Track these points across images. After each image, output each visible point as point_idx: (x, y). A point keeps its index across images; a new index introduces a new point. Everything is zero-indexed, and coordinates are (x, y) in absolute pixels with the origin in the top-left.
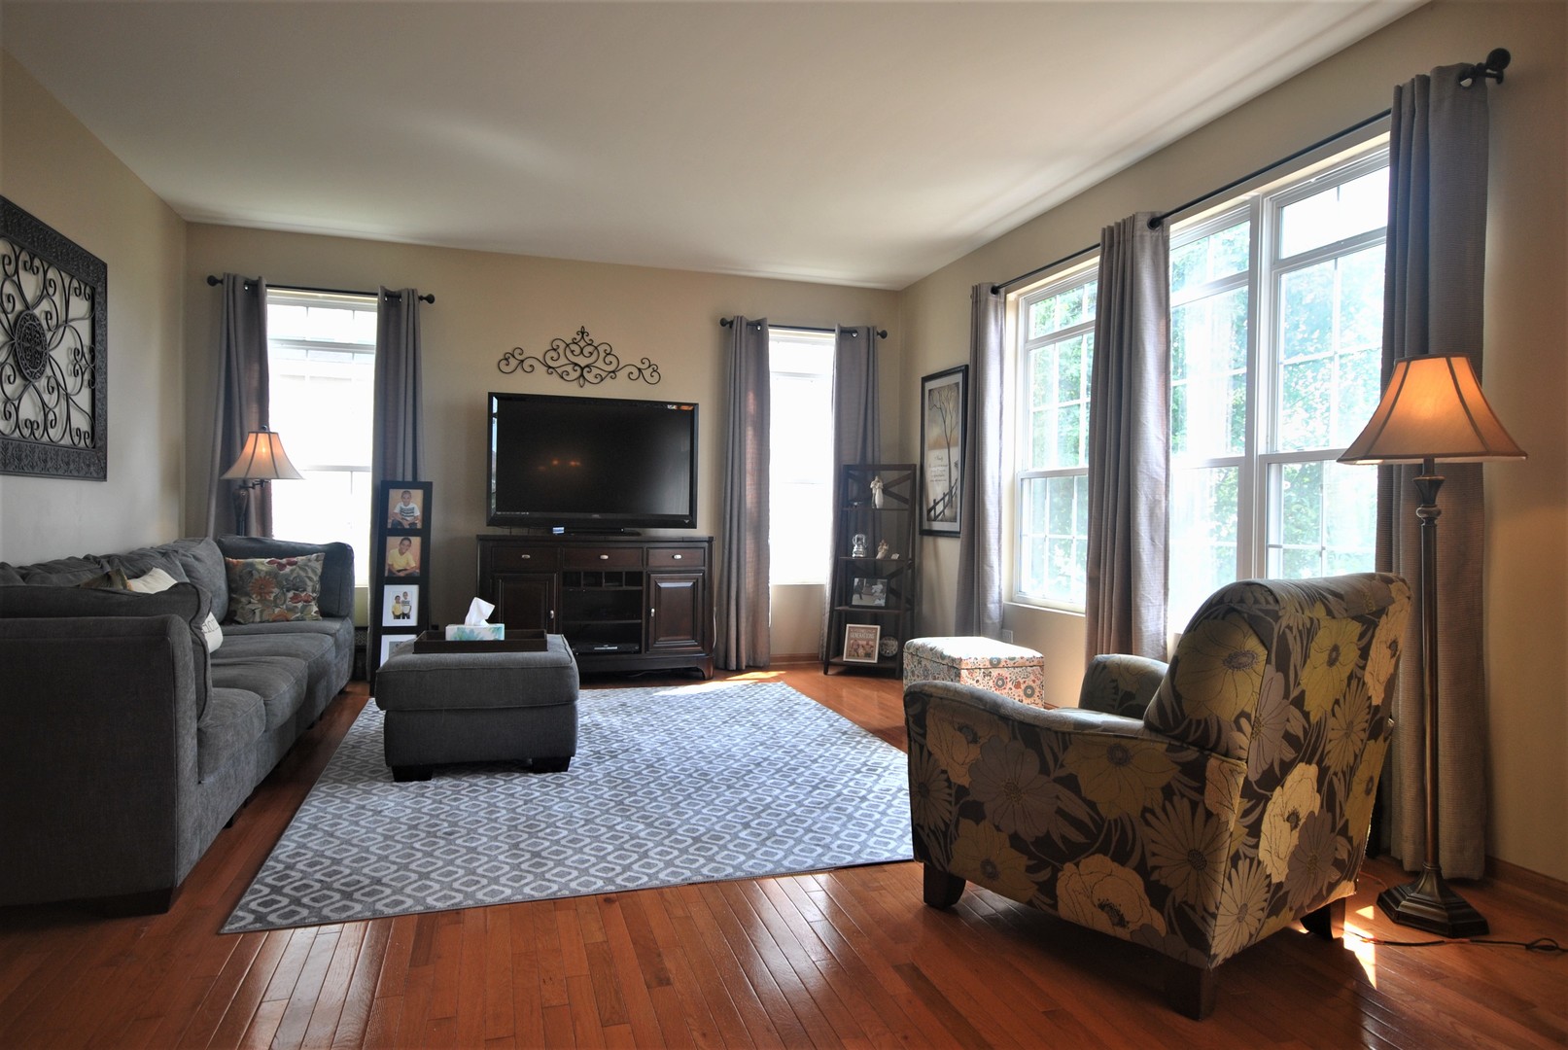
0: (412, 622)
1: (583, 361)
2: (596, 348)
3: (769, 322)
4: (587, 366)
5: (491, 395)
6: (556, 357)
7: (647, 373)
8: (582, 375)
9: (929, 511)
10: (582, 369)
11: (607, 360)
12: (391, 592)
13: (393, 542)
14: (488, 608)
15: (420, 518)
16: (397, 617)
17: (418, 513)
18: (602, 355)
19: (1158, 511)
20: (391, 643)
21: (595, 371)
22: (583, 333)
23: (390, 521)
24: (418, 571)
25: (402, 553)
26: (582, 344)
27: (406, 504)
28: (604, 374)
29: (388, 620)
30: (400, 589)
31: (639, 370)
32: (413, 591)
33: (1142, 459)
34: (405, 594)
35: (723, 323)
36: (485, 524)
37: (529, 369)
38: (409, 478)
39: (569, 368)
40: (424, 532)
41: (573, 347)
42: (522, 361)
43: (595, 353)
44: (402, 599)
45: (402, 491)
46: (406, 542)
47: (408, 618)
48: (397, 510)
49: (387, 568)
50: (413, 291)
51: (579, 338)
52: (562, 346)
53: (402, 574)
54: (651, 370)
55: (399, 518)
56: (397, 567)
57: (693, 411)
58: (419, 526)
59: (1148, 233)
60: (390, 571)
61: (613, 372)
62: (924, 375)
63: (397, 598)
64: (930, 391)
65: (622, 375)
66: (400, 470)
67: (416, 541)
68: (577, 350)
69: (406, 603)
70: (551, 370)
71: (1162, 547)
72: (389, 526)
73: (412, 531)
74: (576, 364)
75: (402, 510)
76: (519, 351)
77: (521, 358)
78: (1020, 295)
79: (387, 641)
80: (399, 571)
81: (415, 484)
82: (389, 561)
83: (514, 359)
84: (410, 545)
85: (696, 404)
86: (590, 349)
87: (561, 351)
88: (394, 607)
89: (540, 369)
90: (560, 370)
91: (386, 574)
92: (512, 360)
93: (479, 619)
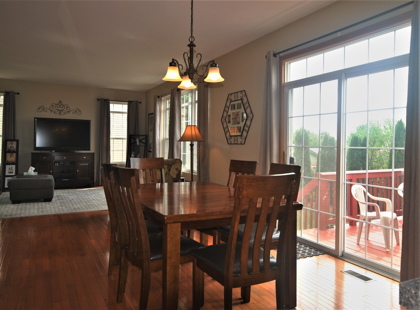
0: (14, 174)
1: (60, 109)
2: (64, 106)
3: (110, 100)
4: (61, 110)
5: (35, 118)
6: (53, 108)
7: (78, 112)
8: (60, 112)
9: (150, 146)
10: (60, 111)
11: (67, 109)
12: (8, 167)
13: (8, 155)
14: (33, 169)
15: (16, 148)
16: (10, 173)
17: (15, 147)
18: (66, 107)
19: (178, 148)
20: (8, 179)
21: (64, 111)
22: (60, 102)
23: (7, 149)
24: (15, 162)
25: (11, 157)
26: (60, 105)
27: (12, 145)
28: (66, 112)
29: (7, 174)
30: (10, 166)
31: (76, 111)
32: (14, 167)
33: (175, 137)
34: (12, 167)
35: (98, 100)
36: (33, 150)
37: (46, 111)
38: (12, 138)
39: (57, 111)
40: (17, 152)
41: (58, 105)
42: (44, 109)
43: (64, 107)
44: (11, 168)
45: (11, 142)
46: (12, 155)
47: (13, 173)
48: (9, 147)
49: (7, 161)
50: (13, 92)
51: (59, 103)
52: (55, 105)
53: (11, 162)
54: (79, 111)
55: (10, 148)
56: (9, 161)
57: (89, 122)
58: (15, 150)
59: (177, 92)
60: (8, 162)
61: (69, 112)
62: (149, 113)
63: (10, 168)
64: (150, 117)
65: (71, 112)
66: (10, 137)
67: (15, 154)
68: (59, 106)
69: (12, 169)
70: (51, 111)
71: (179, 155)
72: (7, 151)
73: (13, 152)
74: (59, 110)
75: (11, 147)
76: (43, 106)
77: (43, 108)
78: (165, 98)
79: (7, 179)
80: (10, 162)
81: (14, 140)
82: (7, 159)
83: (41, 108)
84: (13, 155)
85: (90, 120)
86: (62, 106)
87: (54, 106)
88: (9, 171)
89: (49, 111)
90: (54, 111)
91: (6, 162)
92: (41, 109)
93: (32, 171)
